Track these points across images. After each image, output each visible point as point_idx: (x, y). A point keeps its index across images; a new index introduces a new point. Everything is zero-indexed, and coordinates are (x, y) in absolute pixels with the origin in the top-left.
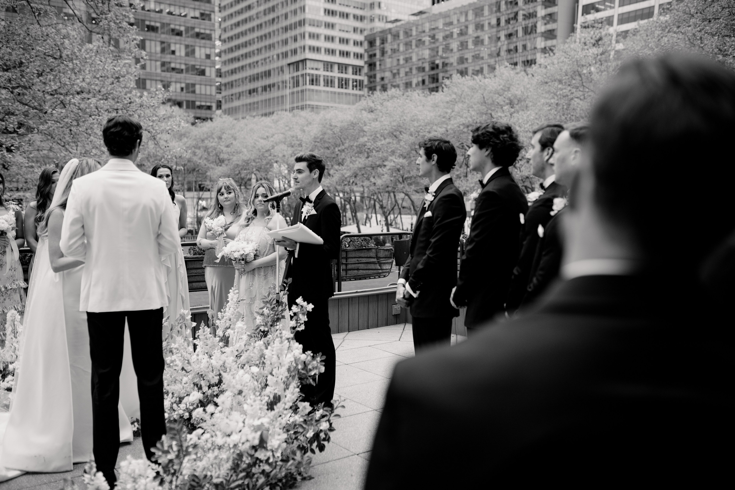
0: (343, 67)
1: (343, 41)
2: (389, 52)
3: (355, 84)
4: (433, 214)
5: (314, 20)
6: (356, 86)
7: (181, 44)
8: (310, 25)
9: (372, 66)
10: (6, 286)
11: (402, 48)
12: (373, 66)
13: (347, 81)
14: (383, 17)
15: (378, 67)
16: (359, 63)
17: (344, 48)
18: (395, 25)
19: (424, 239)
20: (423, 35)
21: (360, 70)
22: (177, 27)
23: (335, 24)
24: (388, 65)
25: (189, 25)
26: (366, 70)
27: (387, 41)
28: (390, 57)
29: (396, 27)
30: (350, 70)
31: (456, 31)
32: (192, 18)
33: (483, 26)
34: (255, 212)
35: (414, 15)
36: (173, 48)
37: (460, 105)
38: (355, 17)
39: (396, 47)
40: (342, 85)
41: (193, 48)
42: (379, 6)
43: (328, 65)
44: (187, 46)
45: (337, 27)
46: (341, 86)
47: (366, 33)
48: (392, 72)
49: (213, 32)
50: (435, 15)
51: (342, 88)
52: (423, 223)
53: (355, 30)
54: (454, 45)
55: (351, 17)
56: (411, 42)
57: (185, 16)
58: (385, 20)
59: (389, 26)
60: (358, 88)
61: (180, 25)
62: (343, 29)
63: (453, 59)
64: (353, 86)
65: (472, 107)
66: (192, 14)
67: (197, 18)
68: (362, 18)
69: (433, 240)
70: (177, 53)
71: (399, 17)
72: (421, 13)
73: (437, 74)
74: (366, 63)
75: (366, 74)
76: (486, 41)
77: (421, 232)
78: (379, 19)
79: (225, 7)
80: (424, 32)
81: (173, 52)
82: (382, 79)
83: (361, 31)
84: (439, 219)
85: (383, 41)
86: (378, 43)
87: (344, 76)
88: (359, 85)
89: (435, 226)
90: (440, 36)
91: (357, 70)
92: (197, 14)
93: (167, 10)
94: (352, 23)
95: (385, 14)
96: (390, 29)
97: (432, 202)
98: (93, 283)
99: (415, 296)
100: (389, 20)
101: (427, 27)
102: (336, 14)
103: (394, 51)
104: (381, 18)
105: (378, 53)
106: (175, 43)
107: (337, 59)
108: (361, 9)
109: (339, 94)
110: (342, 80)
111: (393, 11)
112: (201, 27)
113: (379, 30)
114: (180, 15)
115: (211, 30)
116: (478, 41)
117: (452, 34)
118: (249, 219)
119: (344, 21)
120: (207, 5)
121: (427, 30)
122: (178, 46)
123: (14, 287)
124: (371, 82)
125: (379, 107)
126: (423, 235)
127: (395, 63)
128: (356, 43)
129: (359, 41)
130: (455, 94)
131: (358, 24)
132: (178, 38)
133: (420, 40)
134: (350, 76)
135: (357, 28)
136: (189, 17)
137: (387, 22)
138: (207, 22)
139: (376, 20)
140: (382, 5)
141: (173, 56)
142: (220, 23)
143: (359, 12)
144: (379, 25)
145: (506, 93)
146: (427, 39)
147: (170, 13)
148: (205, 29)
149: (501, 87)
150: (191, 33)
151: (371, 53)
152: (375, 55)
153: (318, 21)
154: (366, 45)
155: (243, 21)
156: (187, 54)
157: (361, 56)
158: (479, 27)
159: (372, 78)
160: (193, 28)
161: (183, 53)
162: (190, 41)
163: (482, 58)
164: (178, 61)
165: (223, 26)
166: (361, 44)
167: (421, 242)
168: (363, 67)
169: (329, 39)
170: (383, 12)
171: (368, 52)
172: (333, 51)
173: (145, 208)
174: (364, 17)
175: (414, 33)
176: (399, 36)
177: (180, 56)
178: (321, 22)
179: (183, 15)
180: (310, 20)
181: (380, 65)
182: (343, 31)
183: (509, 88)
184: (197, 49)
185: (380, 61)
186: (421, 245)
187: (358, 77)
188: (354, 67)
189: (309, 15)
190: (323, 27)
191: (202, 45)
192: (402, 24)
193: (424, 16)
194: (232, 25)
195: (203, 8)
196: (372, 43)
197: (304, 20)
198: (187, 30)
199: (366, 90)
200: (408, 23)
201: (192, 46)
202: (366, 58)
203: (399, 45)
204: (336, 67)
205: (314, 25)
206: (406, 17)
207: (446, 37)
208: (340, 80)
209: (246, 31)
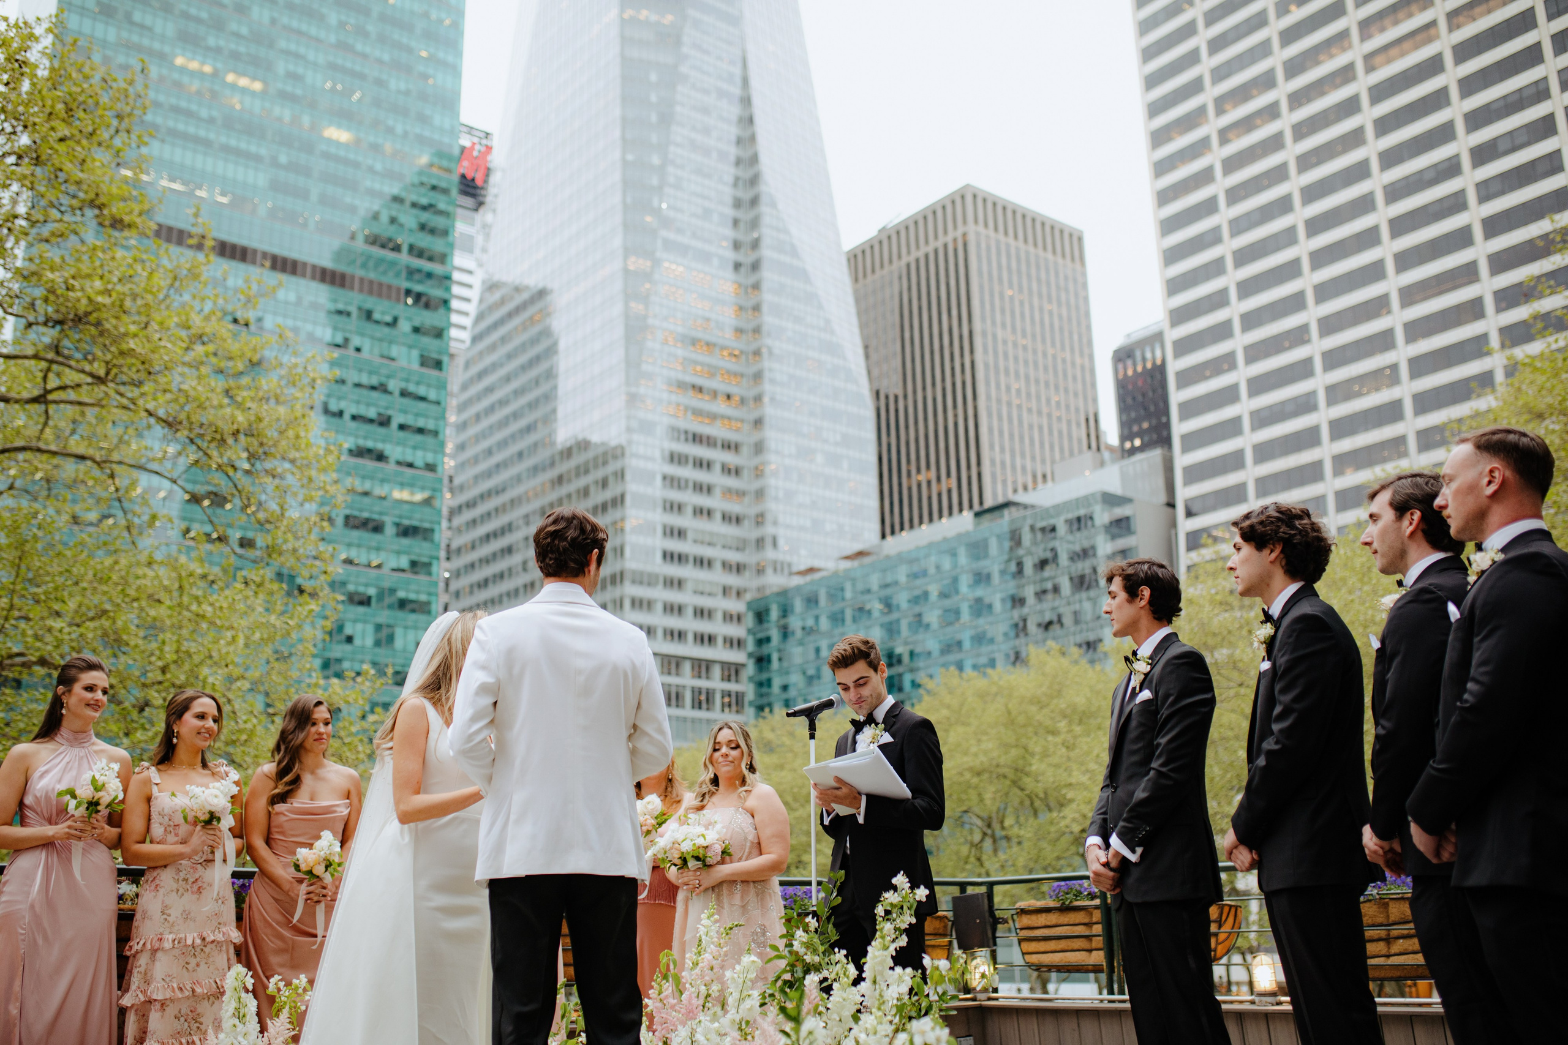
0: (702, 667)
1: (701, 613)
2: (799, 633)
3: (727, 700)
4: (1156, 693)
5: (642, 573)
6: (730, 705)
7: (365, 622)
8: (633, 582)
9: (762, 661)
10: (205, 935)
11: (824, 624)
12: (765, 664)
13: (710, 694)
14: (782, 564)
15: (775, 664)
16: (737, 656)
17: (705, 627)
18: (808, 578)
19: (1140, 745)
20: (867, 597)
21: (737, 672)
22: (361, 589)
23: (686, 580)
24: (798, 660)
25: (386, 584)
26: (750, 669)
27: (792, 611)
28: (801, 643)
29: (812, 582)
30: (717, 671)
31: (934, 590)
32: (394, 570)
33: (988, 577)
34: (715, 781)
35: (847, 558)
36: (348, 630)
37: (961, 729)
38: (726, 566)
39: (810, 622)
40: (700, 703)
41: (390, 630)
42: (775, 544)
43: (669, 663)
44: (378, 627)
45: (689, 586)
46: (697, 705)
47: (748, 597)
48: (804, 673)
49: (433, 599)
50: (888, 557)
51: (700, 708)
52: (1133, 716)
53: (726, 591)
54: (932, 617)
55: (718, 565)
56: (842, 612)
57: (379, 566)
58: (786, 571)
59: (797, 581)
60: (734, 708)
61: (367, 585)
62: (701, 588)
63: (932, 644)
64: (723, 705)
65: (986, 734)
66: (393, 563)
67: (403, 571)
68: (739, 568)
69: (1163, 741)
70: (357, 641)
71: (816, 563)
72: (860, 554)
73: (900, 675)
74: (750, 655)
75: (751, 679)
76: (998, 606)
77: (1132, 734)
78: (775, 570)
79: (459, 551)
80: (869, 591)
81: (349, 639)
82: (785, 688)
83: (738, 594)
84: (1171, 699)
85: (785, 612)
86: (774, 614)
87: (703, 683)
88: (735, 702)
89: (1164, 712)
90: (902, 599)
91: (732, 671)
92: (404, 562)
93: (343, 556)
94: (719, 577)
95: (788, 558)
96: (798, 588)
97: (1146, 675)
98: (513, 817)
99: (1133, 858)
100: (795, 569)
101: (874, 582)
102: (687, 560)
103: (808, 631)
104: (779, 567)
105: (775, 634)
106: (355, 621)
107: (690, 649)
108: (738, 549)
109: (693, 720)
110: (700, 693)
111: (803, 552)
112: (412, 588)
113: (775, 589)
114: (369, 566)
115: (429, 594)
116: (981, 607)
117: (926, 594)
118: (704, 795)
119: (702, 575)
120: (426, 545)
121: (875, 587)
122: (359, 626)
123: (220, 937)
124: (761, 695)
125: (787, 741)
126: (1138, 739)
127: (812, 655)
128: (728, 617)
129: (734, 613)
130: (948, 707)
131: (732, 580)
132: (361, 609)
133: (861, 609)
134: (716, 683)
135: (730, 588)
136: (386, 570)
137: (791, 574)
138: (422, 578)
139: (769, 571)
140: (781, 542)
141: (348, 648)
142: (447, 582)
143: (734, 557)
144: (774, 581)
145: (1055, 701)
146: (877, 607)
147: (349, 562)
148: (418, 592)
149: (1044, 689)
150: (388, 600)
151: (760, 635)
152: (768, 640)
153: (650, 575)
154: (750, 620)
155: (495, 576)
156: (378, 643)
157: (740, 643)
158: (981, 578)
159: (763, 685)
160: (393, 591)
161: (369, 641)
162: (384, 616)
163: (992, 641)
164: (360, 657)
165: (454, 586)
166: (739, 618)
167: (1133, 753)
168: (743, 665)
169: (672, 609)
170: (782, 553)
171: (754, 634)
172: (680, 634)
173: (615, 669)
174: (745, 566)
175: (848, 594)
176: (817, 602)
177: (363, 647)
178: (657, 576)
179: (374, 564)
180: (634, 572)
181: (780, 659)
182: (702, 593)
183: (1059, 692)
184: (399, 632)
185: (779, 651)
186: (1135, 758)
187: (732, 687)
188: (725, 665)
189: (631, 563)
190: (660, 586)
191: (410, 623)
192: (823, 578)
193: (867, 560)
194: (471, 586)
195: (417, 550)
196: (761, 616)
197: (622, 573)
198: (381, 596)
199: (750, 711)
200: (836, 574)
201: (389, 626)
202: (750, 646)
203: (817, 618)
204: (687, 667)
205: (641, 583)
206: (829, 564)
207: (915, 600)
208: (696, 692)
209: (501, 596)
